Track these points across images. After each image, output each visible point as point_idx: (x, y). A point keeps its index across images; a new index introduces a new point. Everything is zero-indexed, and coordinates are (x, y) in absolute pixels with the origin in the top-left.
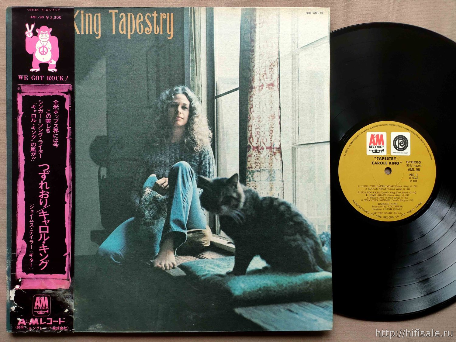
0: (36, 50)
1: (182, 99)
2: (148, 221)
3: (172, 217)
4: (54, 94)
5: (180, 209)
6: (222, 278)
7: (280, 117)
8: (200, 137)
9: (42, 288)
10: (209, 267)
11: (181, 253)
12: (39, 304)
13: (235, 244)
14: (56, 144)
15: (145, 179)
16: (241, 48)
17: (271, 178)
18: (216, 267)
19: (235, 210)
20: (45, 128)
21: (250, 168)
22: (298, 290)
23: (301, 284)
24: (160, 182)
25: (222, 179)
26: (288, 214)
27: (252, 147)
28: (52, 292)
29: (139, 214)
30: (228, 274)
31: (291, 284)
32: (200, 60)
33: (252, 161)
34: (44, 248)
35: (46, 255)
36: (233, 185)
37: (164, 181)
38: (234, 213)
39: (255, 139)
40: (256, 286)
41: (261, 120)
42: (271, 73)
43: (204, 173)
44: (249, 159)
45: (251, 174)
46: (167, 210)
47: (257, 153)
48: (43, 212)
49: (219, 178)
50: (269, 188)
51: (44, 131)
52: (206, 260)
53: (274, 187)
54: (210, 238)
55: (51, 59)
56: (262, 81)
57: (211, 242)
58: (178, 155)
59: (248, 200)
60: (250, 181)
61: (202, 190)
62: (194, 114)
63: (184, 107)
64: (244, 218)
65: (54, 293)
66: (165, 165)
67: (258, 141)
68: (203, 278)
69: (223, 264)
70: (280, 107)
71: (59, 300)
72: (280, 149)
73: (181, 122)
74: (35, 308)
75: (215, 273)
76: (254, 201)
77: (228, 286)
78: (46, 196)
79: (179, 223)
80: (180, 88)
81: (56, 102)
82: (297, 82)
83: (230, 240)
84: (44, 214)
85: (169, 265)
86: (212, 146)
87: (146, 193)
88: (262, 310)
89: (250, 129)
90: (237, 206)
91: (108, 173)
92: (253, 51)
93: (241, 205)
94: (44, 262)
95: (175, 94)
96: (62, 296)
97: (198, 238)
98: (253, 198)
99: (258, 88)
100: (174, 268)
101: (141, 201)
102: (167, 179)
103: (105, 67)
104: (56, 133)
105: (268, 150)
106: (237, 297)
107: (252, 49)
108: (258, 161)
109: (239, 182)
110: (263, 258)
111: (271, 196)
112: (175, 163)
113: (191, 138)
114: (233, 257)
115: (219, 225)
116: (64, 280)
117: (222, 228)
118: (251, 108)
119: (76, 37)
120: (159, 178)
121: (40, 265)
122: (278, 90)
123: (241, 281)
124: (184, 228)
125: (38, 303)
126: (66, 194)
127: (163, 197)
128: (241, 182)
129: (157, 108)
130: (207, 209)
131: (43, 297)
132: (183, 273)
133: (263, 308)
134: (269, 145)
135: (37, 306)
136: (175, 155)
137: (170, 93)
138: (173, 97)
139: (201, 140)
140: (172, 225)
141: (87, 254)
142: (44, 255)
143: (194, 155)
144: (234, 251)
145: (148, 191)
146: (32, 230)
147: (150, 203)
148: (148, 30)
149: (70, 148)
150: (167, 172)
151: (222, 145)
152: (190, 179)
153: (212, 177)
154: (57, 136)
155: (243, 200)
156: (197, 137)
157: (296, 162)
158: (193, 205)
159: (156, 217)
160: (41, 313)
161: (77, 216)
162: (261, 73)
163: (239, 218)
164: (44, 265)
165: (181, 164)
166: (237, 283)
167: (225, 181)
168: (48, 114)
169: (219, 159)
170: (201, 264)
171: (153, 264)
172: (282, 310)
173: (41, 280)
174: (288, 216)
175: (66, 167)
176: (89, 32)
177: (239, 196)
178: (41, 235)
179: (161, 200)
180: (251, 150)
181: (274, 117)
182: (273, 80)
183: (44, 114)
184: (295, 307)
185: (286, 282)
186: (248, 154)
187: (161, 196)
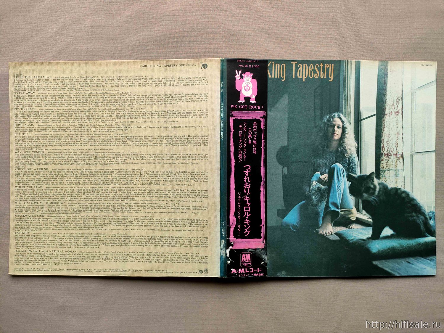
0: (242, 88)
1: (338, 122)
2: (315, 203)
3: (331, 200)
4: (254, 118)
5: (336, 196)
6: (364, 242)
7: (403, 134)
8: (349, 147)
9: (246, 248)
10: (355, 234)
11: (336, 224)
13: (372, 219)
14: (255, 152)
15: (312, 175)
16: (377, 88)
17: (397, 175)
18: (360, 235)
19: (372, 196)
20: (248, 141)
21: (382, 168)
22: (414, 249)
23: (416, 245)
24: (322, 177)
25: (364, 176)
26: (407, 199)
27: (384, 154)
28: (253, 250)
29: (309, 199)
30: (368, 239)
31: (409, 245)
32: (350, 96)
33: (384, 163)
34: (247, 221)
35: (249, 226)
36: (371, 179)
37: (325, 177)
38: (372, 198)
39: (386, 149)
40: (387, 247)
41: (390, 136)
42: (398, 104)
43: (352, 171)
44: (382, 162)
45: (383, 172)
46: (327, 196)
47: (387, 158)
48: (247, 198)
49: (362, 174)
50: (395, 181)
51: (247, 143)
52: (353, 229)
53: (398, 181)
54: (355, 214)
55: (252, 94)
56: (391, 110)
57: (357, 218)
58: (334, 159)
59: (381, 190)
60: (382, 177)
61: (350, 183)
62: (346, 131)
63: (339, 127)
64: (378, 201)
65: (254, 251)
66: (326, 166)
67: (388, 150)
68: (351, 241)
69: (364, 232)
70: (403, 128)
71: (257, 255)
72: (402, 155)
73: (337, 137)
75: (359, 238)
76: (385, 190)
77: (368, 247)
78: (248, 187)
79: (335, 205)
80: (336, 114)
81: (255, 123)
82: (414, 111)
83: (369, 216)
84: (247, 199)
85: (329, 233)
86: (357, 153)
87: (313, 184)
88: (390, 262)
89: (382, 142)
90: (373, 194)
91: (288, 171)
92: (386, 90)
93: (377, 193)
94: (247, 231)
95: (333, 118)
96: (260, 253)
97: (348, 214)
98: (384, 188)
99: (389, 114)
100: (332, 234)
101: (310, 190)
102: (327, 175)
103: (287, 101)
104: (255, 144)
105: (395, 156)
106: (374, 254)
107: (385, 88)
108: (388, 163)
109: (375, 177)
110: (391, 228)
111: (396, 187)
112: (332, 164)
113: (344, 148)
114: (371, 228)
115: (362, 206)
117: (364, 208)
118: (383, 128)
119: (268, 79)
120: (322, 174)
121: (245, 233)
122: (401, 116)
123: (377, 243)
124: (338, 208)
125: (244, 258)
126: (261, 185)
127: (324, 187)
128: (376, 177)
129: (321, 127)
130: (354, 195)
131: (247, 254)
132: (338, 238)
133: (391, 261)
134: (395, 153)
136: (333, 159)
137: (330, 117)
138: (332, 120)
139: (350, 149)
140: (330, 205)
141: (275, 225)
142: (248, 226)
143: (345, 159)
144: (372, 224)
145: (314, 183)
147: (316, 191)
148: (316, 76)
149: (264, 155)
150: (327, 170)
151: (364, 152)
152: (342, 175)
153: (357, 174)
154: (255, 146)
155: (377, 189)
156: (347, 147)
157: (413, 165)
158: (344, 193)
159: (320, 201)
160: (246, 265)
161: (268, 200)
162: (391, 105)
163: (375, 202)
164: (247, 233)
165: (336, 165)
166: (374, 245)
167: (365, 177)
168: (250, 132)
169: (362, 162)
170: (350, 232)
171: (317, 232)
172: (403, 262)
173: (246, 243)
174: (407, 200)
175: (261, 167)
176: (277, 77)
177: (375, 187)
178: (245, 212)
179: (323, 190)
180: (383, 156)
181: (399, 134)
182: (398, 109)
183: (247, 132)
184: (411, 260)
185: (406, 244)
186: (381, 159)
187: (323, 186)
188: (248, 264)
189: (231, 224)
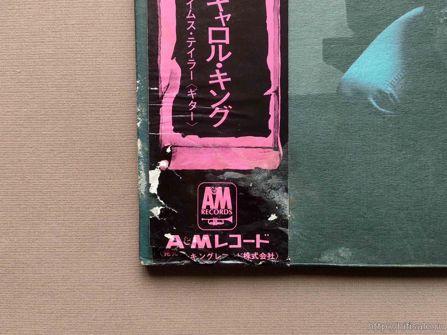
9: (217, 168)
12: (211, 203)
28: (239, 176)
34: (220, 78)
35: (224, 93)
65: (243, 179)
71: (255, 193)
74: (203, 212)
84: (218, 0)
94: (220, 110)
96: (263, 186)
116: (266, 150)
121: (211, 116)
125: (208, 200)
131: (221, 188)
135: (208, 207)
141: (315, 92)
142: (221, 94)
146: (191, 36)
160: (215, 222)
164: (220, 116)
173: (215, 149)
178: (213, 47)
188: (223, 220)
189: (163, 84)
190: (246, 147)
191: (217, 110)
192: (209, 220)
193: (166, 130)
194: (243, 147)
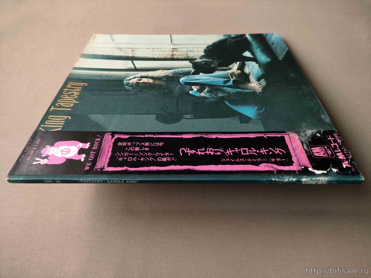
0: (63, 157)
1: (134, 81)
2: (226, 95)
3: (222, 84)
5: (216, 81)
6: (261, 65)
7: (154, 48)
9: (304, 152)
12: (321, 154)
14: (161, 144)
15: (194, 96)
17: (192, 51)
18: (255, 68)
19: (213, 63)
21: (185, 57)
24: (195, 89)
28: (305, 145)
29: (222, 99)
30: (257, 63)
34: (263, 151)
35: (270, 150)
36: (197, 63)
38: (216, 63)
39: (167, 56)
40: (262, 54)
41: (154, 54)
42: (125, 50)
43: (188, 72)
44: (179, 58)
45: (189, 57)
46: (217, 87)
47: (176, 55)
49: (192, 67)
50: (198, 52)
51: (147, 152)
52: (250, 71)
54: (234, 71)
55: (76, 146)
56: (129, 53)
58: (175, 82)
59: (207, 58)
60: (194, 58)
61: (201, 73)
62: (146, 76)
63: (140, 80)
64: (218, 59)
66: (183, 87)
68: (263, 72)
69: (251, 66)
70: (148, 48)
72: (173, 49)
73: (151, 81)
74: (327, 156)
75: (258, 68)
76: (207, 56)
77: (266, 63)
78: (211, 150)
79: (226, 82)
80: (125, 81)
81: (120, 144)
84: (229, 152)
86: (169, 70)
87: (204, 95)
90: (211, 62)
93: (210, 60)
95: (129, 84)
97: (235, 75)
98: (205, 56)
99: (133, 55)
102: (193, 86)
103: (98, 115)
104: (150, 144)
105: (174, 52)
106: (272, 60)
108: (181, 55)
112: (181, 83)
113: (163, 77)
116: (290, 137)
117: (227, 66)
120: (192, 90)
121: (281, 154)
122: (136, 49)
124: (230, 80)
126: (208, 137)
130: (214, 71)
131: (313, 151)
132: (263, 80)
134: (171, 52)
135: (324, 154)
138: (131, 84)
139: (165, 74)
140: (227, 85)
141: (262, 125)
143: (175, 76)
144: (241, 62)
146: (247, 160)
147: (213, 93)
150: (188, 86)
152: (193, 78)
153: (191, 70)
154: (153, 143)
155: (206, 60)
156: (162, 75)
158: (213, 76)
159: (223, 91)
160: (329, 152)
162: (124, 53)
165: (182, 81)
166: (263, 60)
167: (194, 66)
170: (253, 74)
173: (296, 152)
177: (204, 61)
178: (250, 153)
179: (210, 89)
180: (173, 57)
182: (130, 50)
183: (130, 152)
186: (176, 58)
187: (206, 89)
188: (327, 150)
189: (272, 169)
190: (291, 143)
191: (278, 152)
192: (329, 154)
193: (293, 168)
194: (292, 144)
